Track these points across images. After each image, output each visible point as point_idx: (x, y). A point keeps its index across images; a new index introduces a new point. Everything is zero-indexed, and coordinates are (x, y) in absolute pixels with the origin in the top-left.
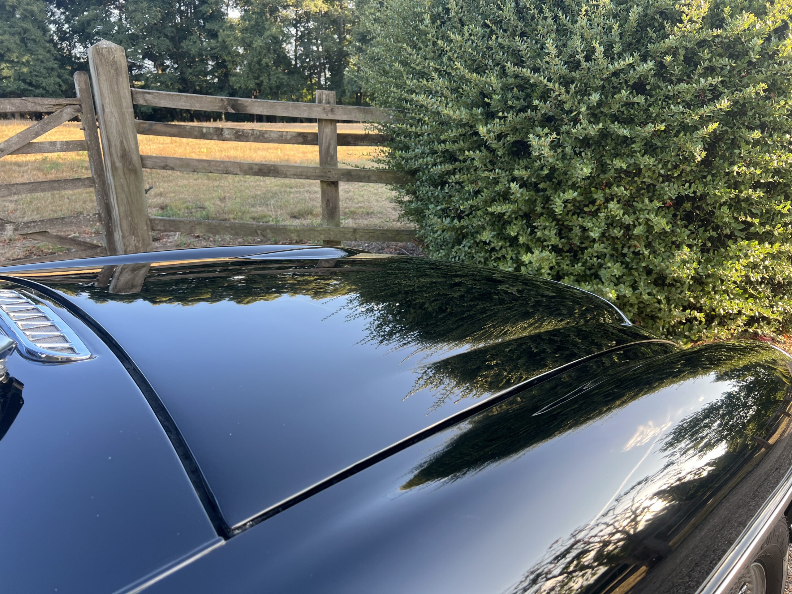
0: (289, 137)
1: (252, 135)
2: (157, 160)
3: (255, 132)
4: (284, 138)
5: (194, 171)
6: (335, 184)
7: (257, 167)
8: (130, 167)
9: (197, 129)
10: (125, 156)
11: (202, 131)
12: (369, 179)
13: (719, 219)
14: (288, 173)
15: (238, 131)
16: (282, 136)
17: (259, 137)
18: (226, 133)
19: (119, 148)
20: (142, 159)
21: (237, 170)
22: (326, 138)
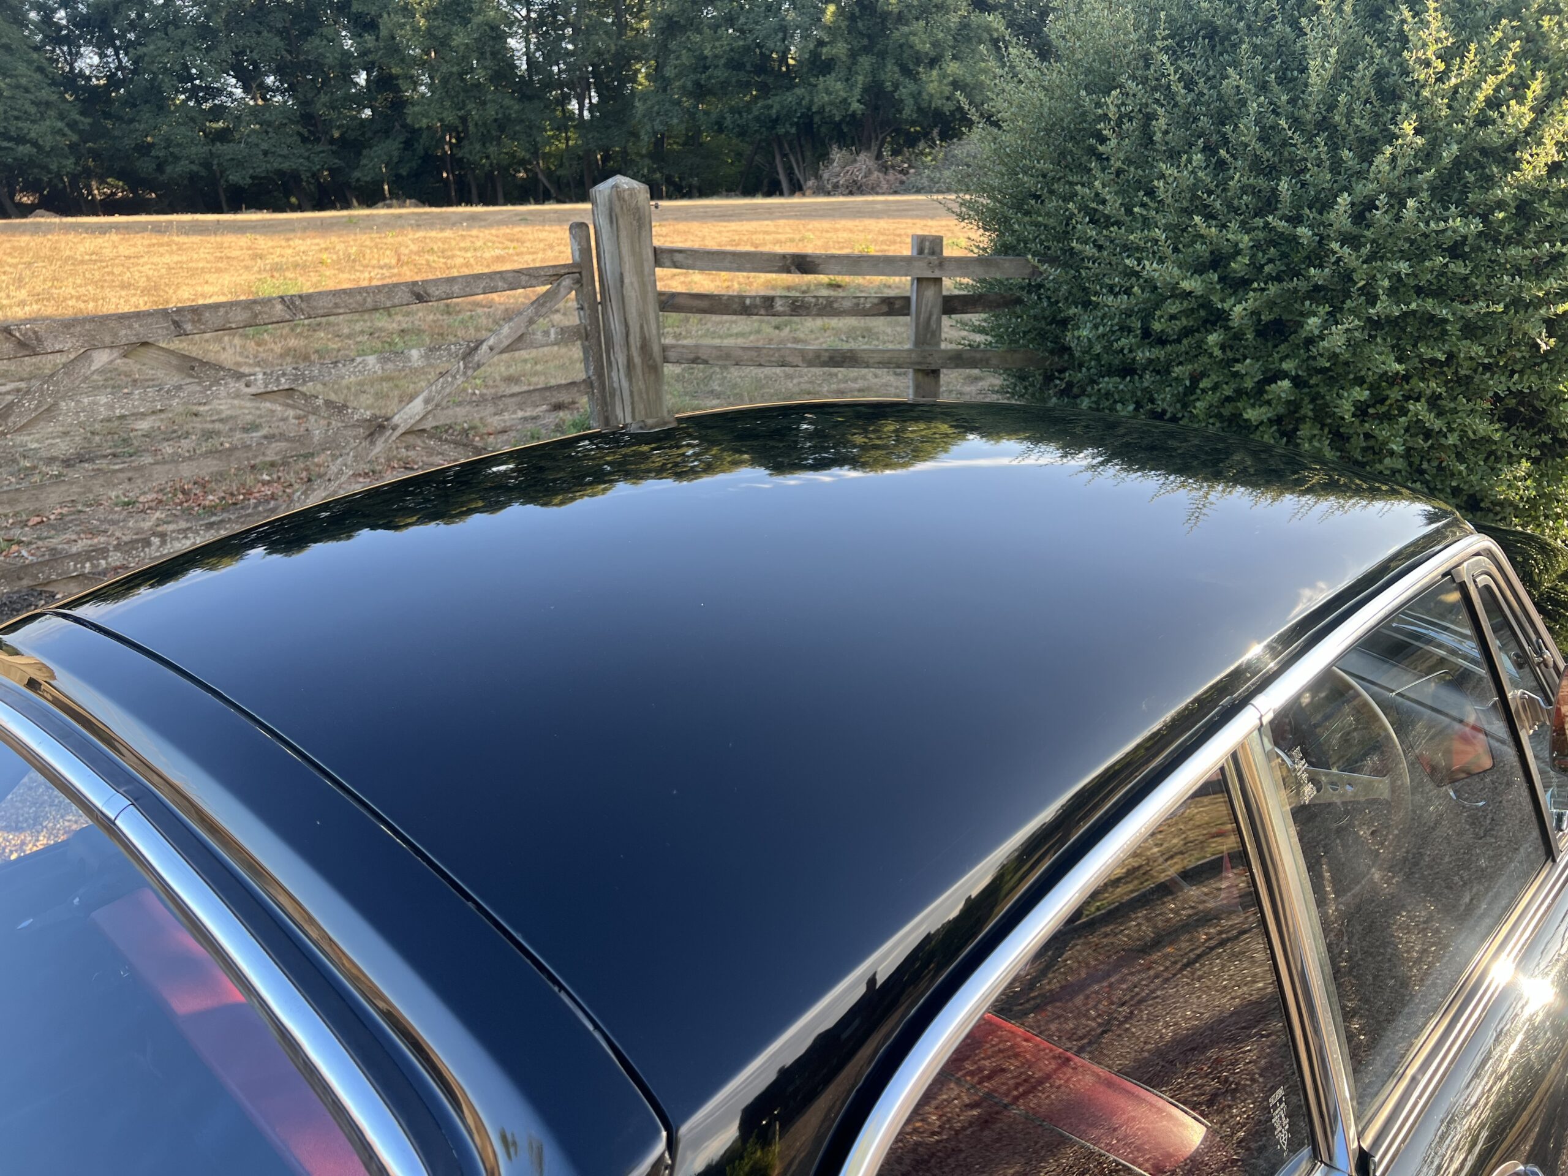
0: (868, 306)
1: (815, 305)
2: (684, 351)
3: (821, 300)
4: (861, 306)
5: (737, 364)
6: (935, 373)
7: (827, 354)
8: (651, 362)
9: (737, 300)
10: (645, 347)
11: (744, 303)
12: (987, 363)
13: (1553, 419)
14: (871, 361)
15: (795, 300)
16: (858, 305)
17: (825, 307)
18: (779, 305)
19: (638, 335)
20: (664, 349)
21: (797, 360)
22: (926, 305)
